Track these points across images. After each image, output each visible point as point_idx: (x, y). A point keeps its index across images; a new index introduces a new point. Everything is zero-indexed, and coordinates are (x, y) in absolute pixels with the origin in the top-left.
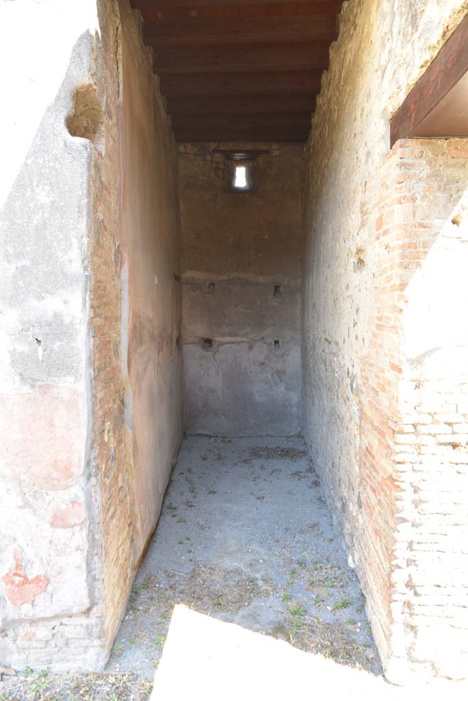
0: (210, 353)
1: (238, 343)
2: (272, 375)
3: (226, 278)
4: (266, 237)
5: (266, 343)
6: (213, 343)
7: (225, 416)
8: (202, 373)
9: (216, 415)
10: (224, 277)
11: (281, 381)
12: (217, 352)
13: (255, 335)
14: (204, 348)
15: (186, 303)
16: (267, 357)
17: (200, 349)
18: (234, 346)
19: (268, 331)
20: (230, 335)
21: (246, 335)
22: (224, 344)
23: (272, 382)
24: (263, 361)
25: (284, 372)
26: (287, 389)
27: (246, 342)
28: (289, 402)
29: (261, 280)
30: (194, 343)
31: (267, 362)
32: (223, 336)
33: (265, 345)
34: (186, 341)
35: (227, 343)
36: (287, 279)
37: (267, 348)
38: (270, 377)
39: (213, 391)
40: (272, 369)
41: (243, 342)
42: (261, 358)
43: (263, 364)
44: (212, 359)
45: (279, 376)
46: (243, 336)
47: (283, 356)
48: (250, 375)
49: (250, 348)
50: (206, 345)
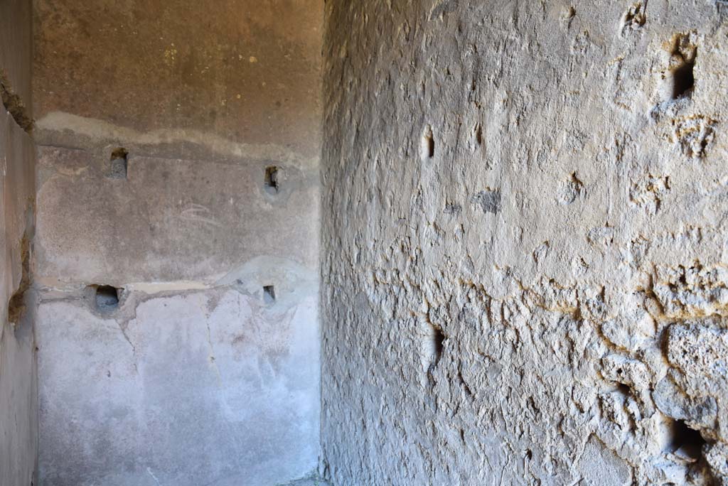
0: (112, 322)
1: (183, 294)
2: (261, 363)
3: (157, 141)
4: (252, 59)
5: (246, 292)
6: (121, 297)
7: (154, 467)
8: (92, 371)
9: (131, 468)
10: (152, 138)
11: (277, 370)
12: (133, 318)
13: (223, 275)
14: (96, 309)
15: (46, 195)
16: (250, 322)
17: (86, 313)
18: (175, 302)
19: (251, 266)
20: (166, 275)
21: (202, 275)
22: (149, 297)
23: (259, 375)
24: (240, 332)
25: (285, 353)
26: (290, 387)
27: (203, 291)
28: (295, 414)
29: (238, 151)
30: (69, 299)
31: (248, 333)
32: (147, 280)
33: (243, 298)
34: (45, 296)
35: (156, 296)
36: (291, 155)
37: (250, 304)
38: (255, 366)
39: (121, 413)
40: (260, 347)
41: (195, 291)
42: (236, 325)
43: (240, 338)
44: (121, 337)
45: (274, 363)
46: (195, 277)
47: (282, 317)
48: (211, 365)
49: (212, 305)
50: (103, 299)
